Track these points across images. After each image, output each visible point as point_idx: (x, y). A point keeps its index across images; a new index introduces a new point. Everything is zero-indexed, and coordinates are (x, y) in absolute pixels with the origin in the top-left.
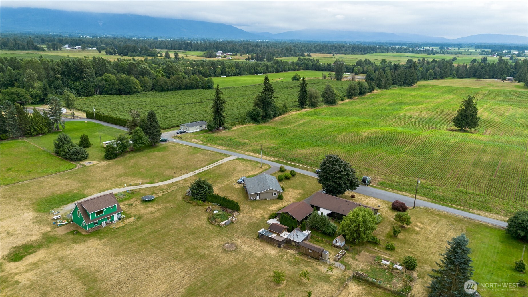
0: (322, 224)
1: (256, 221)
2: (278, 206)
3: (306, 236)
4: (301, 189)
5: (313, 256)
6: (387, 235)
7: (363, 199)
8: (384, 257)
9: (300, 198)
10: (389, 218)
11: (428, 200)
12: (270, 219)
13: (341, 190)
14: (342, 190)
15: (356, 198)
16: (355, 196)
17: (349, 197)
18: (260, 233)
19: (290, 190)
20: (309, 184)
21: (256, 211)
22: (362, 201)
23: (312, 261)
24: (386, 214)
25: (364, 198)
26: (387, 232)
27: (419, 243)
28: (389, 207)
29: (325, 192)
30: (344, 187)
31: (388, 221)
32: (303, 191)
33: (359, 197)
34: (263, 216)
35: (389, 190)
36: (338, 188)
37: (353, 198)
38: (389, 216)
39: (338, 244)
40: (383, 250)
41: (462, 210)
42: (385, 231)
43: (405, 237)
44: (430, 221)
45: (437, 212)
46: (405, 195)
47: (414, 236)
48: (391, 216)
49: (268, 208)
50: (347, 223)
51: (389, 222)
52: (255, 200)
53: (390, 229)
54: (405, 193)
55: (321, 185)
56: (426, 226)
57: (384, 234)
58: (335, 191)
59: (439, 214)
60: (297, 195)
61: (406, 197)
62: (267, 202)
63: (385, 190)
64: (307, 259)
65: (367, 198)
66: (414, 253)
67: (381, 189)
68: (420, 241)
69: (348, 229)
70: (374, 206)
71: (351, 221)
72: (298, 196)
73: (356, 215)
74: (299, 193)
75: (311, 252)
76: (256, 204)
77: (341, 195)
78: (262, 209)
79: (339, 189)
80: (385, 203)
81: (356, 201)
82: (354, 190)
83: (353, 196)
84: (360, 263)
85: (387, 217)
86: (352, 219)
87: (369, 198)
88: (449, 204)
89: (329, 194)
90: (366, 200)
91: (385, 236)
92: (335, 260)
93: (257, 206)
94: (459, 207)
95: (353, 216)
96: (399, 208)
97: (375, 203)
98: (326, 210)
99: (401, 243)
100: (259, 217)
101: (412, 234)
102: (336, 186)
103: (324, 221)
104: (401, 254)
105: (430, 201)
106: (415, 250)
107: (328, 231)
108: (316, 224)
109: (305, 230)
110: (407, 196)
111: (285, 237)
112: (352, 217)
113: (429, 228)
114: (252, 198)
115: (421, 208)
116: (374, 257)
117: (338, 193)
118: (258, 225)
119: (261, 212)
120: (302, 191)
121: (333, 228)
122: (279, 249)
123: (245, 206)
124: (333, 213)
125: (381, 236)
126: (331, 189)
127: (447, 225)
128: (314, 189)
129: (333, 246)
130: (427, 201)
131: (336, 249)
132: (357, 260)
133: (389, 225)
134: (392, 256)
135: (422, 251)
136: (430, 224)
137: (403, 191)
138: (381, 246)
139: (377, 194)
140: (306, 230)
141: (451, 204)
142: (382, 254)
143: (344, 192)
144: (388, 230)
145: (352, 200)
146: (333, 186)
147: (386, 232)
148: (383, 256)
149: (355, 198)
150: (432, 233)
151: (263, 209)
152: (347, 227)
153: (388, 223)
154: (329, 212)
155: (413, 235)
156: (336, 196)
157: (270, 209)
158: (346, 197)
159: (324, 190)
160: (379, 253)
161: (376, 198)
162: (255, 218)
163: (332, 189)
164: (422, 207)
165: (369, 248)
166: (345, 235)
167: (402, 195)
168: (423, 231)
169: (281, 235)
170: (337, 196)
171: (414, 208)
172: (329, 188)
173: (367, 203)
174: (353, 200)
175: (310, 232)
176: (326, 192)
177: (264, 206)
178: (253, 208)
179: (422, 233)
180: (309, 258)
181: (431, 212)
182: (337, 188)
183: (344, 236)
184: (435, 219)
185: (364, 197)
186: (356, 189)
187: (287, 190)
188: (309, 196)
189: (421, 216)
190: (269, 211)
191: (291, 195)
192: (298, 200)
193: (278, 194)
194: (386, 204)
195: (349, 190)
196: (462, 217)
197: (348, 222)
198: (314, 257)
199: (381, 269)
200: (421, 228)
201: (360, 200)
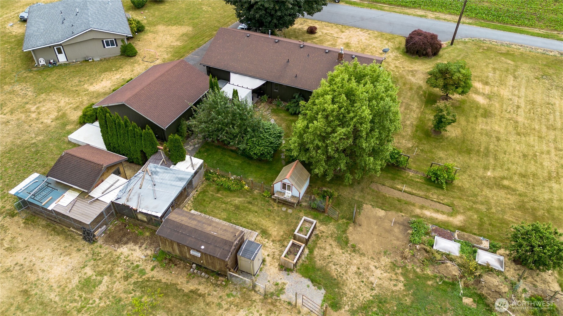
0: (236, 130)
1: (37, 135)
2: (118, 76)
3: (183, 184)
4: (188, 25)
5: (205, 265)
6: (416, 131)
7: (335, 35)
8: (432, 220)
9: (184, 47)
10: (407, 77)
11: (471, 21)
12: (82, 123)
13: (283, 17)
14: (285, 15)
15: (319, 33)
16: (316, 28)
17: (303, 33)
18: (17, 197)
19: (161, 28)
20: (210, 9)
21: (44, 100)
22: (335, 39)
23: (202, 289)
24: (396, 67)
25: (337, 33)
26: (415, 123)
27: (503, 144)
28: (398, 49)
29: (243, 26)
30: (291, 6)
31: (408, 86)
32: (194, 27)
33: (325, 31)
34: (64, 115)
35: (386, 8)
36: (276, 11)
37: (313, 36)
38: (404, 73)
39: (288, 194)
40: (420, 189)
41: (548, 38)
42: (408, 119)
43: (462, 131)
44: (498, 72)
45: (503, 48)
46: (421, 16)
47: (481, 125)
48: (409, 71)
49: (86, 86)
50: (316, 128)
51: (411, 89)
52: (54, 65)
53: (418, 110)
54: (420, 12)
55: (234, 6)
56: (496, 88)
57: (409, 131)
58: (269, 19)
59: (508, 51)
60: (177, 40)
61: (423, 19)
62: (88, 68)
63: (377, 8)
64: (184, 280)
65: (344, 30)
66: (506, 183)
67: (368, 7)
68: (503, 137)
69: (318, 148)
70: (364, 50)
71: (327, 117)
72: (179, 43)
73: (343, 96)
74: (183, 35)
75: (199, 255)
76: (53, 77)
77: (285, 30)
78: (65, 92)
79: (279, 14)
80: (386, 39)
81: (321, 42)
82: (317, 15)
83: (312, 31)
84: (365, 260)
85: (402, 77)
86: (333, 111)
87: (347, 31)
88: (513, 25)
89: (256, 31)
90: (342, 35)
91: (413, 137)
92: (284, 268)
93: (53, 86)
94: (536, 31)
95: (333, 102)
96: (425, 49)
97: (364, 41)
98: (247, 79)
99: (460, 151)
100: (49, 121)
101: (476, 117)
102: (272, 6)
103: (242, 119)
104: (476, 195)
105: (476, 24)
106: (505, 173)
107: (258, 150)
108: (218, 130)
109: (183, 159)
110: (425, 17)
111: (108, 199)
112: (330, 107)
113: (505, 93)
114: (42, 62)
115: (465, 43)
116: (403, 224)
117: (276, 26)
118: (37, 152)
119: (62, 104)
120: (190, 29)
121: (272, 140)
122: (87, 249)
123: (17, 88)
124: (268, 84)
125: (403, 137)
126: (257, 16)
127: (538, 79)
128: (219, 21)
129: (274, 200)
130: (469, 24)
131: (284, 209)
132: (354, 249)
133: (413, 100)
134: (454, 212)
135: (523, 172)
136: (502, 83)
137: (415, 8)
138: (411, 174)
139: (362, 19)
140: (188, 157)
141: (519, 26)
142: (422, 207)
143: (292, 23)
144: (415, 116)
145: (310, 39)
146: (263, 6)
147: (412, 123)
148: (428, 213)
149: (316, 35)
150: (518, 107)
151: (69, 91)
152: (316, 142)
153: (409, 94)
154: (257, 83)
155: (480, 120)
156: (273, 34)
157: (92, 89)
158: (296, 35)
159: (242, 22)
160: (414, 205)
161: (362, 29)
162: (37, 126)
163: (261, 16)
164: (467, 40)
165: (381, 187)
166: (310, 164)
167: (414, 15)
168: (497, 105)
169: (96, 193)
170: (275, 35)
171: (452, 44)
172: (252, 12)
173: (347, 45)
174: (312, 39)
175: (198, 162)
176: (248, 25)
177: (76, 80)
178: (40, 90)
179: (497, 112)
180: (191, 276)
181: (489, 49)
182: (273, 12)
183: (308, 166)
184: (506, 66)
185: (336, 30)
186: (319, 10)
187: (152, 29)
188: (207, 39)
189: (474, 63)
190: (85, 98)
191: (159, 42)
192: (179, 53)
193: (120, 44)
194: (389, 40)
195: (303, 15)
196: (557, 54)
197: (319, 124)
198: (210, 267)
199: (441, 279)
200: (489, 97)
201: (329, 38)
